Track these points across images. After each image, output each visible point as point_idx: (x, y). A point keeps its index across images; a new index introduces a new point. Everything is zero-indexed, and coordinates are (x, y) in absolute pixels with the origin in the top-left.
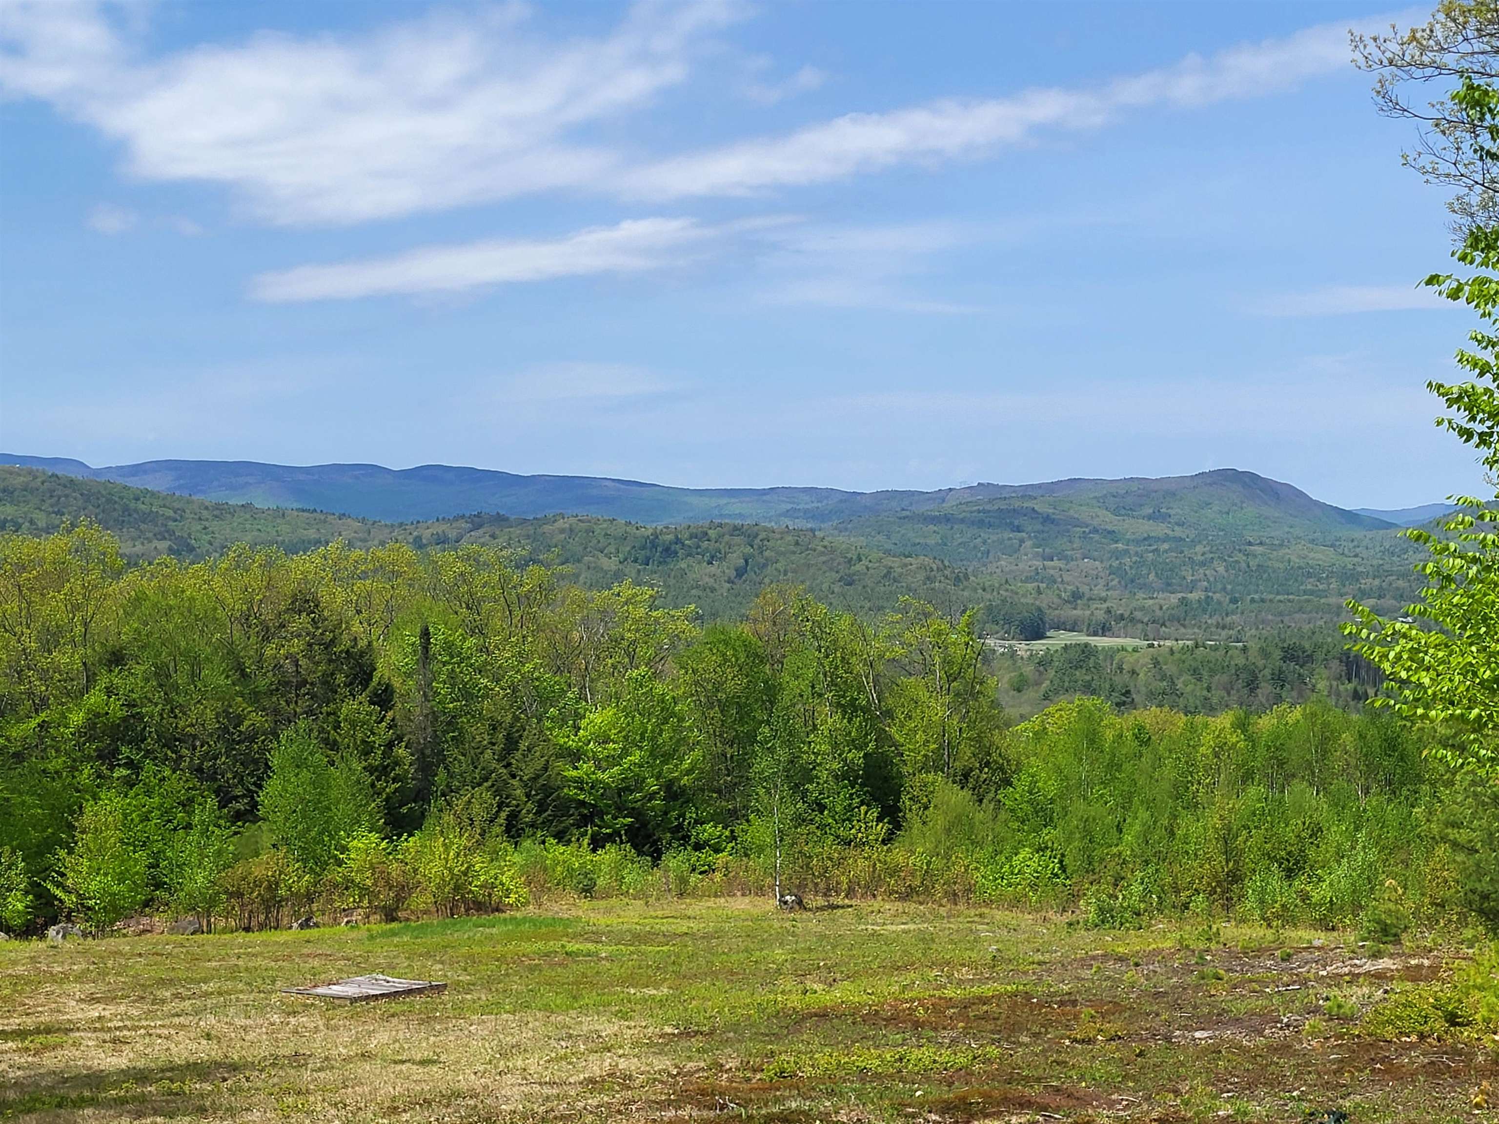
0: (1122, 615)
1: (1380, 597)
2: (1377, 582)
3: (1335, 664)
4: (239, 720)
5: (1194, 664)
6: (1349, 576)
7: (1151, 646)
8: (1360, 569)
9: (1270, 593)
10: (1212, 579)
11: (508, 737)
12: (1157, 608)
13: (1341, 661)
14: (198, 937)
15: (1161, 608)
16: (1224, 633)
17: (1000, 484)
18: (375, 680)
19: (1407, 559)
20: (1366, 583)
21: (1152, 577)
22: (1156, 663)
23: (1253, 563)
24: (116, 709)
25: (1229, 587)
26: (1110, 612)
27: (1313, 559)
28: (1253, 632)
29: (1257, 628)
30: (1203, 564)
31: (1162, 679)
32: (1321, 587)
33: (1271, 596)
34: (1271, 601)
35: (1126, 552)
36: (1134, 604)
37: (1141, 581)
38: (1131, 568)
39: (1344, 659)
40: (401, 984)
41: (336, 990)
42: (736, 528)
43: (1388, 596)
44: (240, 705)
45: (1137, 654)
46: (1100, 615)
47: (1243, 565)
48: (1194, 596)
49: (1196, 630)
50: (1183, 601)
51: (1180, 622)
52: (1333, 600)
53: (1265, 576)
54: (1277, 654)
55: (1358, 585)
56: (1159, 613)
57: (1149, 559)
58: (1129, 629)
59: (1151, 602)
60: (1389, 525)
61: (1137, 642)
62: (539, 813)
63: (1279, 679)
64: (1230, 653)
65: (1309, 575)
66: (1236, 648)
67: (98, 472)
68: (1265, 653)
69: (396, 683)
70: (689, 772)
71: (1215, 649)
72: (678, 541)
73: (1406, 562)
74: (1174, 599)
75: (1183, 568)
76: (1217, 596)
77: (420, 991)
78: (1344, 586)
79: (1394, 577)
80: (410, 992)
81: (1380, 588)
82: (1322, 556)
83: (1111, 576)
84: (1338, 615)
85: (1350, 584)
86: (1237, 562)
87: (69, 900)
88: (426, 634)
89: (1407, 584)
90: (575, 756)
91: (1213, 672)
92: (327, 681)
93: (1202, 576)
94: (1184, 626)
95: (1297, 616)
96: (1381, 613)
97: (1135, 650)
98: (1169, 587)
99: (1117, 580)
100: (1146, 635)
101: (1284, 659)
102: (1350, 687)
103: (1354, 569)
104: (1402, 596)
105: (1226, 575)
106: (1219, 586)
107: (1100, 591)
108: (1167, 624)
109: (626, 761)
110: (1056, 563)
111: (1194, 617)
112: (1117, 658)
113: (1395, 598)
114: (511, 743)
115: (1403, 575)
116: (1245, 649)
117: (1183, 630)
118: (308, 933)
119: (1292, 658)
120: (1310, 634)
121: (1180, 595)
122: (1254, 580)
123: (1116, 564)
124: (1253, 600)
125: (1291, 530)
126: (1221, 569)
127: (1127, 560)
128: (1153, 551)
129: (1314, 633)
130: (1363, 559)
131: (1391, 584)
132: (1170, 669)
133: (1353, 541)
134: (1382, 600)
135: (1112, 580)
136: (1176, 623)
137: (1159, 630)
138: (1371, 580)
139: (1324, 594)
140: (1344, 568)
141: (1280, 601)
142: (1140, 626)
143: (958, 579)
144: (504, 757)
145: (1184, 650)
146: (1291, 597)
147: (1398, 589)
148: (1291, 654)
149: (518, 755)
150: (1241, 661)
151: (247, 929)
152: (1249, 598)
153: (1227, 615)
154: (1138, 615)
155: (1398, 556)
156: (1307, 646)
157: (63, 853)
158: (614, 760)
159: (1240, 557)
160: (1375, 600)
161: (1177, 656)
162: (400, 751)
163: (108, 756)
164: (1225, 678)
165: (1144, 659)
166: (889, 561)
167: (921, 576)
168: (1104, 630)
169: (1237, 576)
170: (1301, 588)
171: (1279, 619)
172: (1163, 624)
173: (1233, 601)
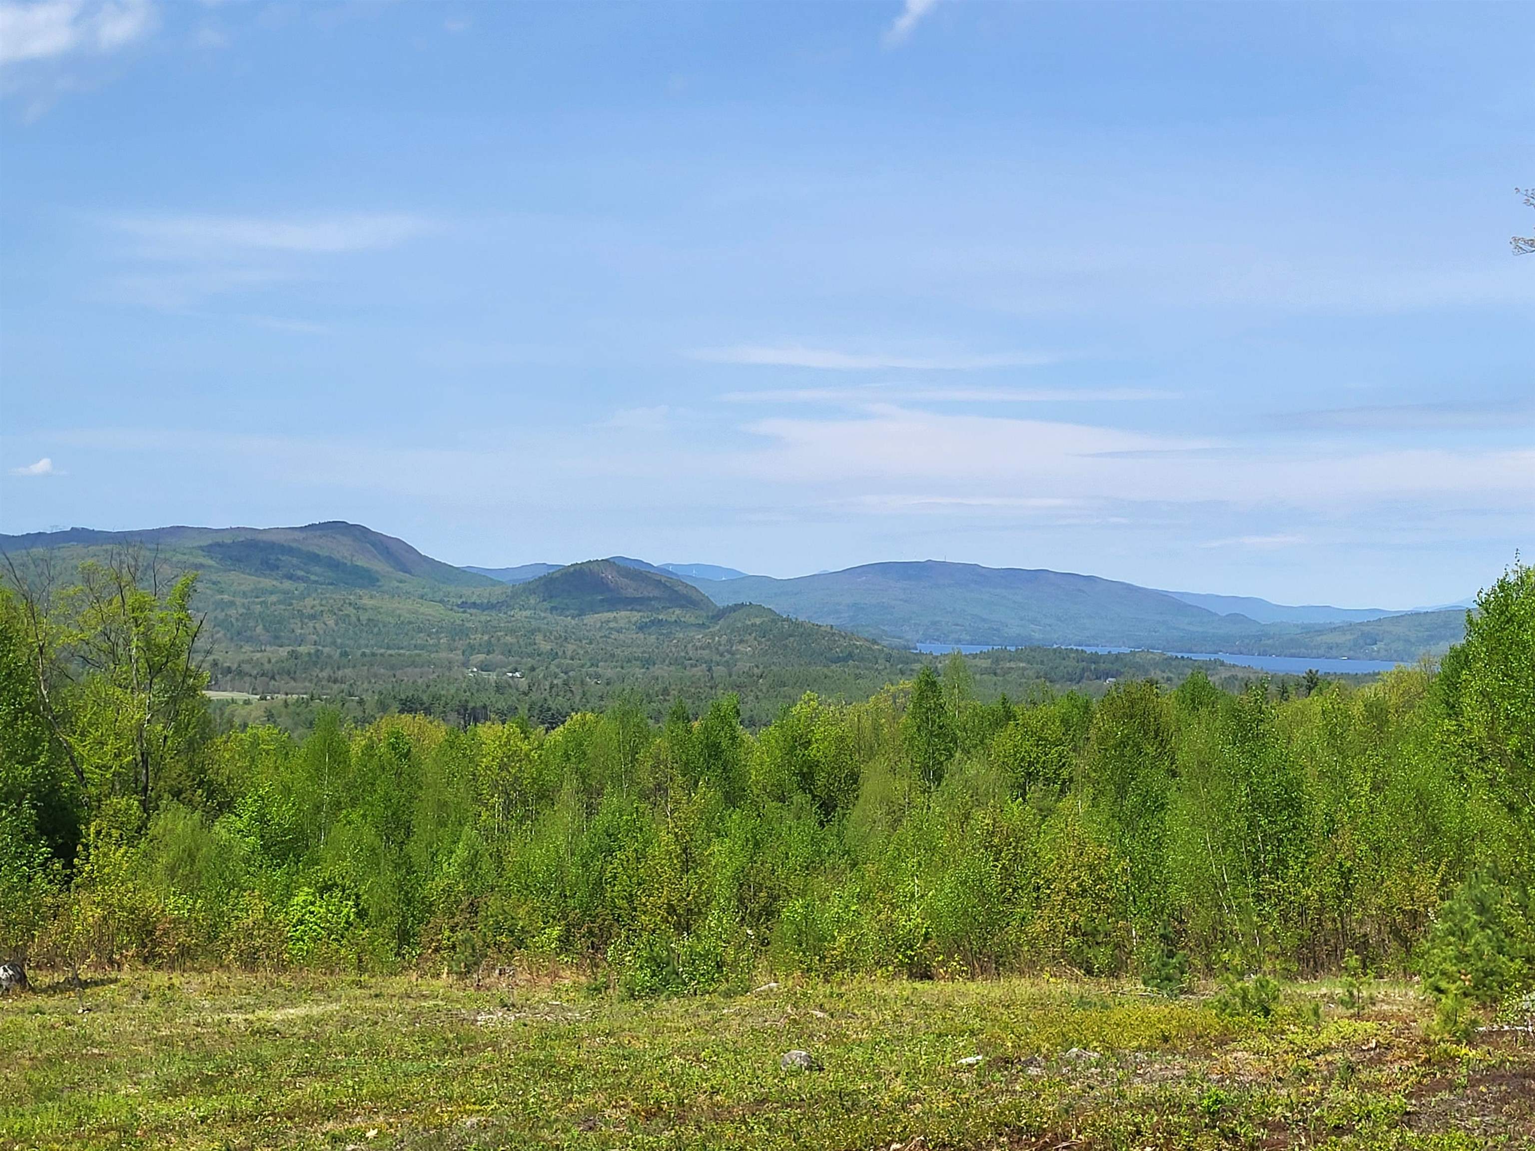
0: (229, 667)
1: (489, 653)
2: (486, 637)
3: (453, 716)
5: (310, 717)
6: (459, 632)
7: (263, 698)
8: (470, 625)
9: (381, 647)
10: (321, 632)
12: (265, 661)
13: (459, 714)
15: (269, 661)
16: (337, 687)
17: (96, 529)
19: (513, 616)
20: (477, 638)
21: (259, 629)
22: (271, 715)
23: (364, 617)
25: (339, 641)
26: (216, 664)
27: (423, 614)
28: (366, 685)
29: (370, 682)
30: (313, 617)
32: (431, 642)
33: (382, 651)
34: (382, 655)
35: (232, 604)
36: (242, 657)
37: (249, 633)
38: (237, 620)
39: (462, 711)
43: (496, 652)
45: (249, 707)
46: (207, 668)
47: (354, 619)
48: (302, 649)
49: (307, 684)
50: (294, 655)
51: (291, 674)
52: (443, 655)
53: (376, 630)
54: (395, 707)
55: (468, 641)
56: (267, 666)
57: (257, 611)
58: (237, 683)
59: (259, 655)
60: (495, 583)
61: (245, 696)
64: (346, 705)
65: (420, 630)
66: (353, 700)
68: (383, 707)
71: (331, 701)
73: (513, 619)
74: (283, 652)
75: (292, 621)
76: (326, 650)
78: (454, 640)
79: (502, 633)
81: (489, 642)
82: (432, 611)
83: (217, 629)
84: (450, 669)
85: (460, 639)
86: (348, 616)
89: (515, 640)
93: (312, 630)
94: (294, 679)
95: (409, 670)
96: (490, 668)
97: (247, 702)
98: (277, 641)
99: (222, 632)
100: (254, 689)
103: (463, 625)
104: (510, 652)
105: (336, 628)
106: (329, 639)
107: (203, 643)
108: (277, 677)
111: (305, 670)
112: (227, 711)
113: (502, 654)
115: (513, 632)
116: (362, 703)
117: (293, 683)
119: (411, 711)
120: (424, 687)
121: (290, 648)
122: (364, 634)
123: (221, 616)
124: (364, 654)
125: (401, 585)
126: (331, 623)
127: (232, 612)
128: (261, 603)
129: (428, 686)
130: (471, 615)
131: (499, 640)
132: (285, 722)
133: (461, 597)
134: (491, 656)
135: (218, 632)
136: (286, 677)
137: (268, 684)
138: (480, 636)
139: (437, 648)
140: (452, 624)
141: (391, 655)
142: (247, 679)
145: (298, 703)
146: (402, 651)
147: (506, 644)
148: (407, 708)
150: (359, 714)
152: (359, 652)
153: (339, 668)
154: (246, 668)
155: (505, 613)
156: (425, 698)
159: (351, 611)
160: (484, 655)
161: (292, 708)
165: (257, 712)
169: (347, 630)
170: (413, 642)
171: (391, 673)
172: (273, 678)
173: (345, 654)
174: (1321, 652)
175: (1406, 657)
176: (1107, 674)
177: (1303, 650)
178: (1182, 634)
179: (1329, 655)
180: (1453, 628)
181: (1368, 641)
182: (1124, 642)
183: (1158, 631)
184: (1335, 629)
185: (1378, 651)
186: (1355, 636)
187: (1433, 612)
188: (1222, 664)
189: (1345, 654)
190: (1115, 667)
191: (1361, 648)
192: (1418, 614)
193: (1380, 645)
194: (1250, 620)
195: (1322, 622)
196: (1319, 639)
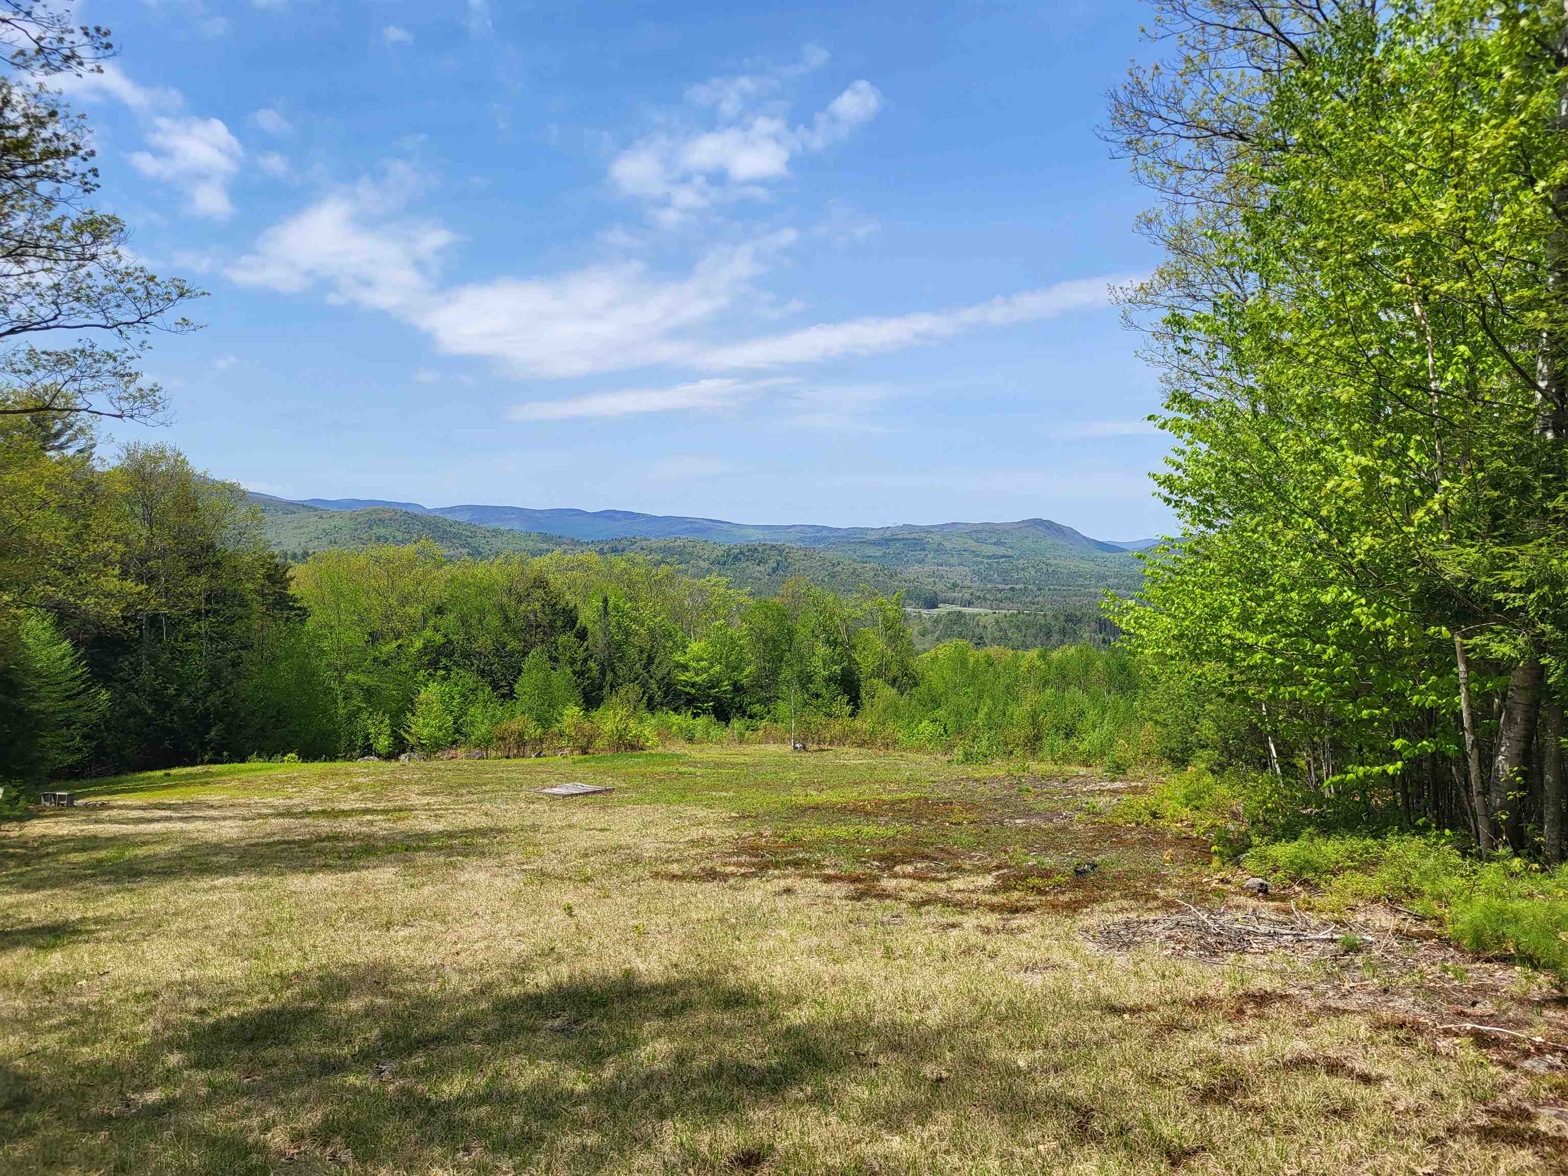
0: (979, 596)
2: (1117, 580)
3: (1093, 624)
4: (505, 645)
5: (1017, 623)
6: (1101, 577)
7: (995, 613)
8: (1107, 573)
9: (1059, 585)
10: (1028, 577)
11: (649, 656)
12: (998, 593)
13: (1097, 623)
14: (481, 761)
15: (1000, 593)
16: (1034, 607)
17: (916, 525)
18: (578, 626)
20: (1111, 581)
21: (996, 576)
22: (997, 622)
23: (1050, 570)
24: (439, 639)
25: (1037, 582)
26: (973, 594)
27: (1082, 567)
28: (1050, 606)
29: (1052, 604)
30: (1023, 569)
31: (1001, 630)
32: (1086, 583)
33: (1059, 587)
34: (1059, 590)
35: (982, 562)
36: (986, 590)
37: (990, 578)
38: (985, 571)
39: (1100, 621)
40: (589, 788)
41: (555, 790)
42: (773, 546)
43: (1121, 588)
44: (506, 637)
45: (987, 617)
46: (967, 596)
47: (1045, 570)
48: (1018, 587)
49: (1019, 605)
50: (1012, 589)
51: (1010, 600)
52: (1093, 590)
53: (1056, 576)
54: (1062, 618)
55: (1107, 582)
56: (999, 595)
57: (994, 566)
58: (983, 604)
59: (995, 589)
60: (1123, 550)
61: (988, 611)
62: (665, 697)
63: (1063, 632)
64: (1037, 617)
65: (1080, 576)
66: (1040, 615)
67: (430, 511)
68: (1055, 617)
69: (589, 626)
70: (747, 677)
71: (1030, 615)
72: (741, 553)
74: (1007, 588)
75: (1012, 571)
76: (1030, 587)
77: (600, 792)
78: (1099, 582)
80: (594, 792)
82: (1087, 566)
83: (974, 575)
84: (1095, 598)
85: (1102, 581)
86: (1041, 568)
87: (412, 740)
88: (606, 601)
90: (685, 668)
91: (1028, 627)
92: (552, 626)
93: (1022, 576)
94: (1013, 603)
95: (1073, 598)
97: (986, 615)
98: (1005, 582)
99: (977, 577)
100: (992, 607)
101: (1066, 621)
102: (1101, 636)
103: (1104, 573)
104: (1128, 588)
105: (1035, 575)
106: (1032, 581)
107: (967, 583)
108: (1004, 601)
109: (711, 672)
110: (944, 568)
111: (1018, 598)
112: (976, 619)
113: (1124, 589)
114: (650, 660)
115: (1131, 577)
116: (1045, 615)
117: (1012, 605)
118: (539, 760)
119: (1071, 621)
120: (1080, 608)
121: (1010, 586)
122: (1050, 578)
123: (976, 569)
124: (1049, 589)
125: (1070, 552)
126: (1033, 572)
127: (982, 567)
128: (996, 562)
129: (1082, 607)
130: (1109, 568)
131: (1124, 582)
132: (1005, 625)
133: (1104, 558)
134: (1118, 590)
135: (974, 577)
136: (1008, 601)
137: (999, 605)
138: (1113, 579)
139: (1089, 586)
140: (1099, 573)
141: (1064, 590)
142: (989, 602)
143: (891, 575)
144: (646, 667)
145: (1012, 615)
146: (1070, 588)
147: (1128, 584)
148: (1069, 619)
149: (654, 666)
150: (1043, 622)
151: (508, 757)
152: (1047, 588)
153: (1036, 597)
154: (988, 596)
156: (1078, 614)
157: (409, 715)
158: (705, 670)
159: (1043, 566)
160: (1114, 590)
161: (1008, 618)
162: (591, 664)
163: (434, 664)
164: (1034, 631)
165: (991, 620)
166: (855, 565)
167: (872, 574)
168: (969, 604)
169: (1041, 576)
170: (1076, 583)
171: (1064, 600)
172: (1001, 601)
173: (1039, 589)
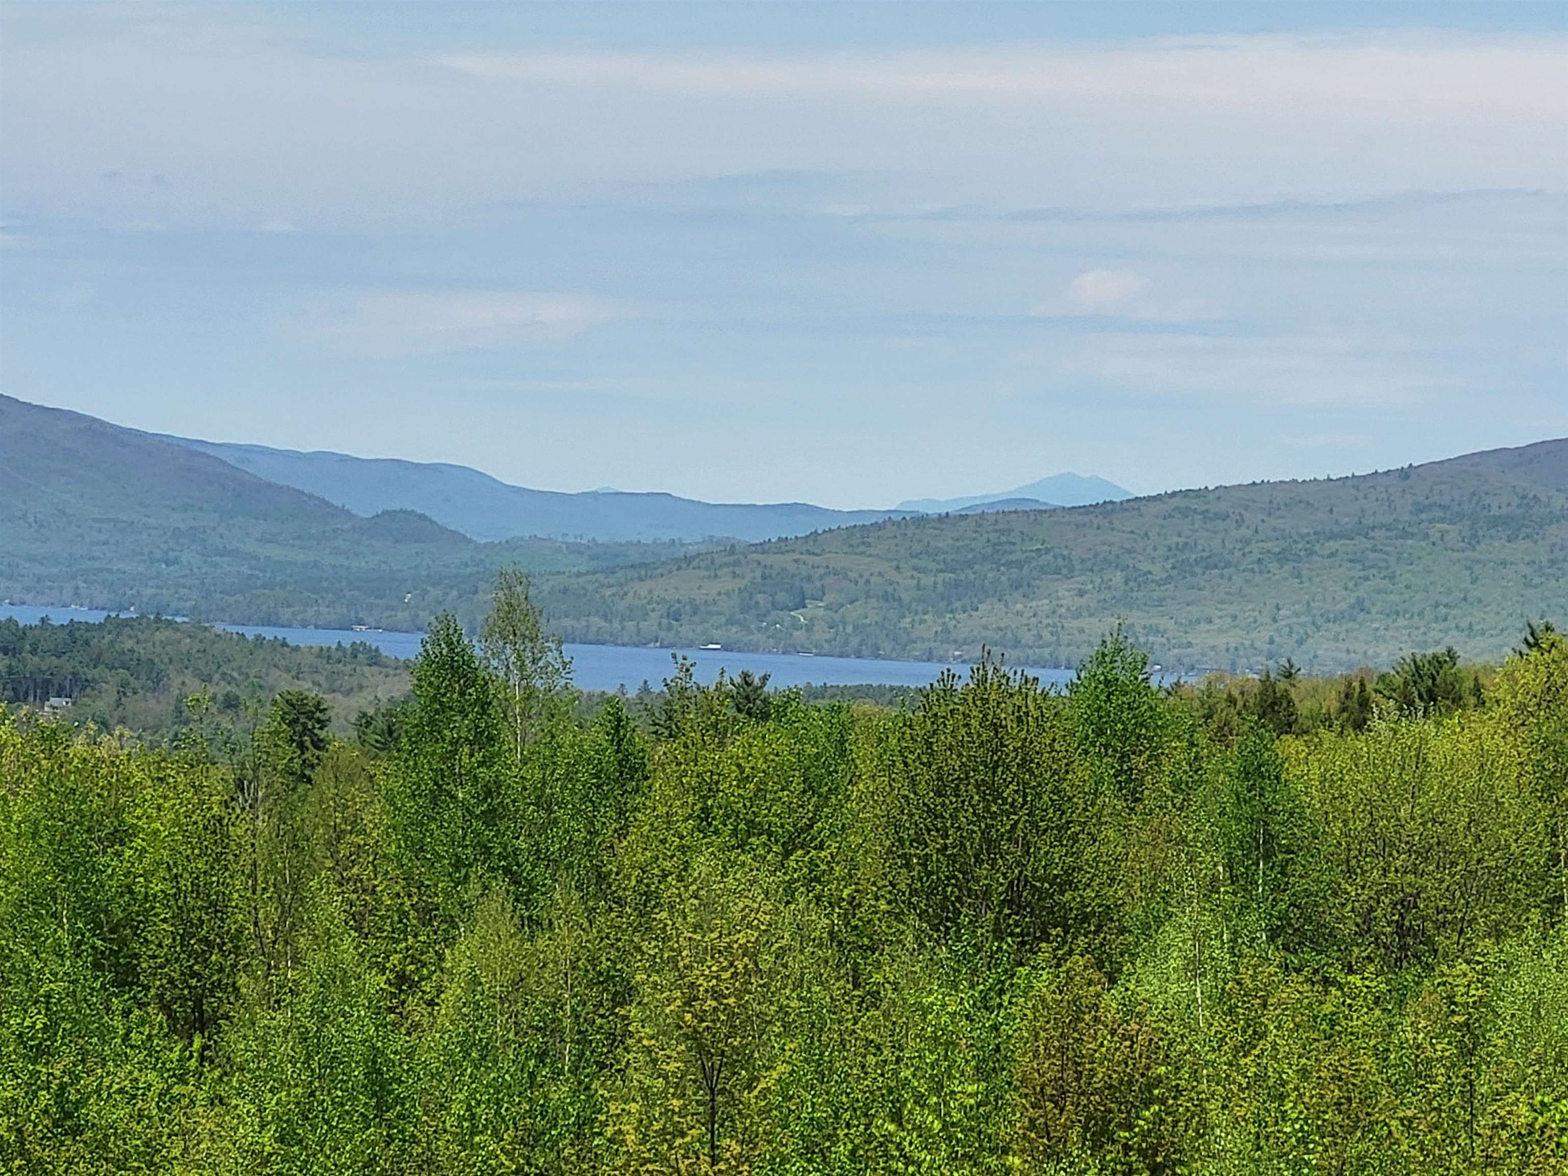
174: (649, 625)
175: (887, 646)
176: (47, 682)
177: (596, 621)
178: (245, 570)
179: (670, 637)
180: (1020, 565)
181: (781, 597)
182: (76, 594)
183: (176, 561)
184: (688, 560)
185: (809, 628)
186: (743, 583)
187: (964, 517)
188: (375, 659)
189: (716, 634)
190: (67, 665)
191: (761, 617)
192: (921, 521)
193: (815, 609)
194: (443, 529)
195: (647, 539)
196: (643, 589)
